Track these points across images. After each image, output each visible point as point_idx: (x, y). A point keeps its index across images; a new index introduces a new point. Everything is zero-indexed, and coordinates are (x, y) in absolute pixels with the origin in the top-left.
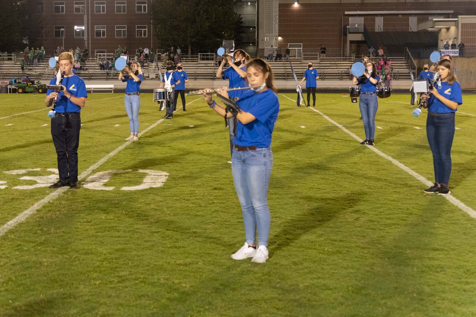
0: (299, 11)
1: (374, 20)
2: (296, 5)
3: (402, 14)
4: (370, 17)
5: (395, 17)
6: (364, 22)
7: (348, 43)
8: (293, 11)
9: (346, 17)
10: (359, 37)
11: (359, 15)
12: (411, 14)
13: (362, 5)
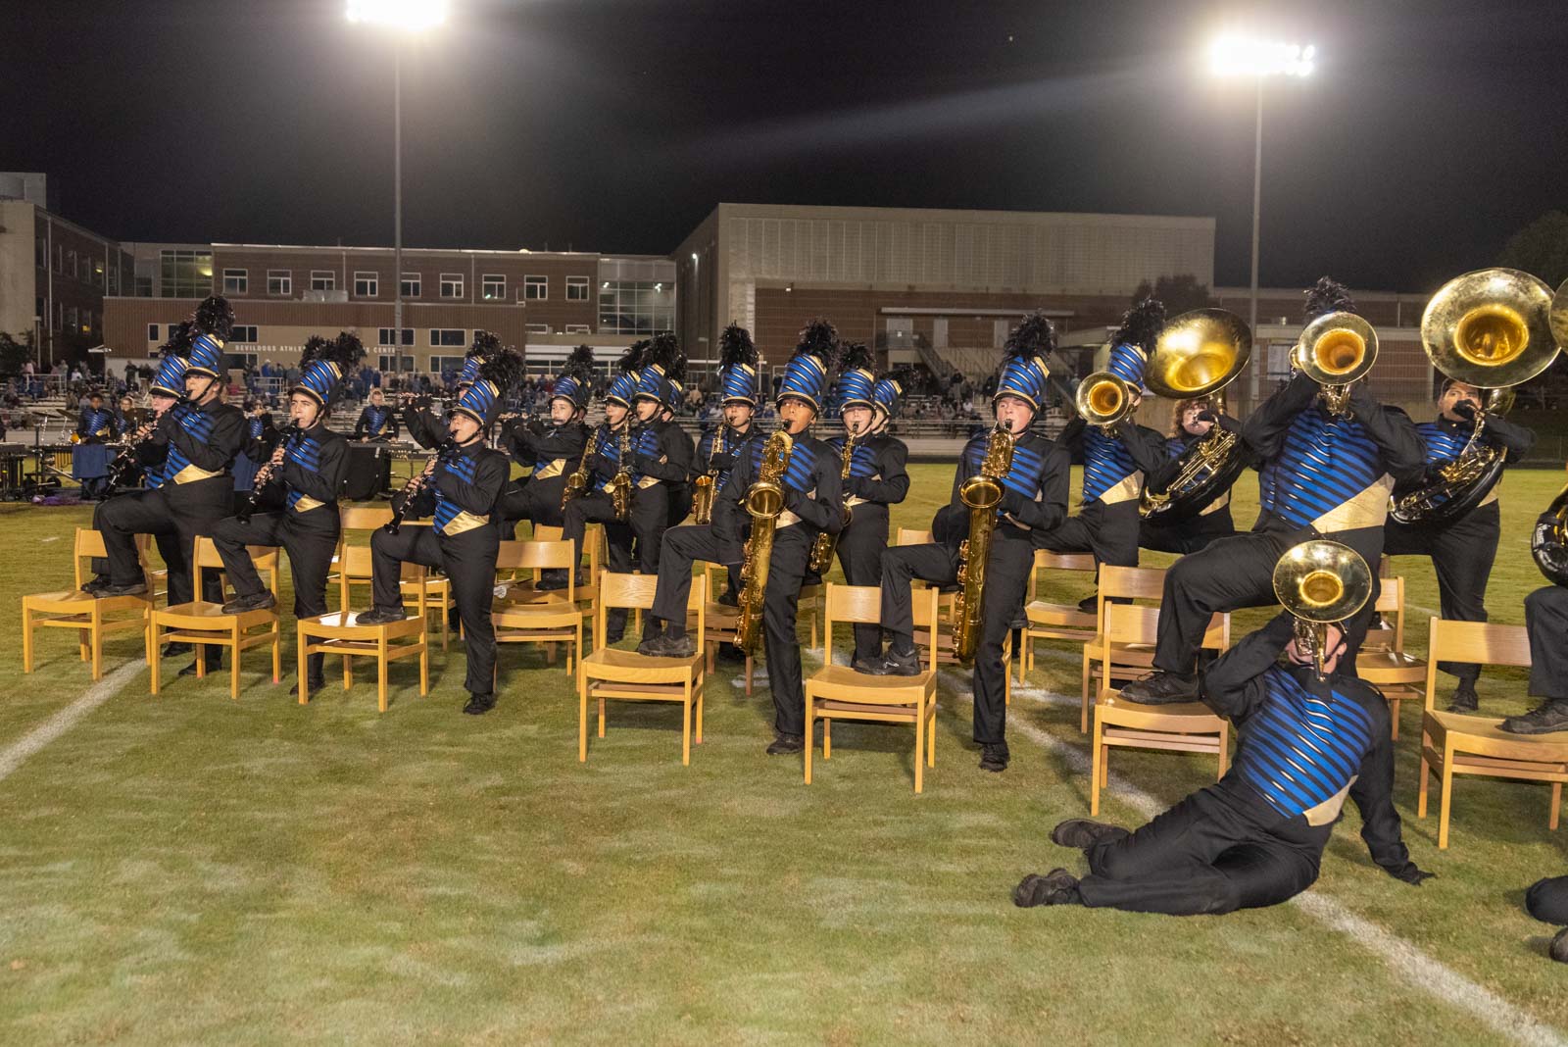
1: (931, 325)
3: (982, 316)
4: (923, 319)
5: (967, 320)
6: (914, 327)
7: (889, 366)
9: (882, 318)
10: (909, 357)
11: (905, 315)
12: (996, 317)
13: (910, 296)
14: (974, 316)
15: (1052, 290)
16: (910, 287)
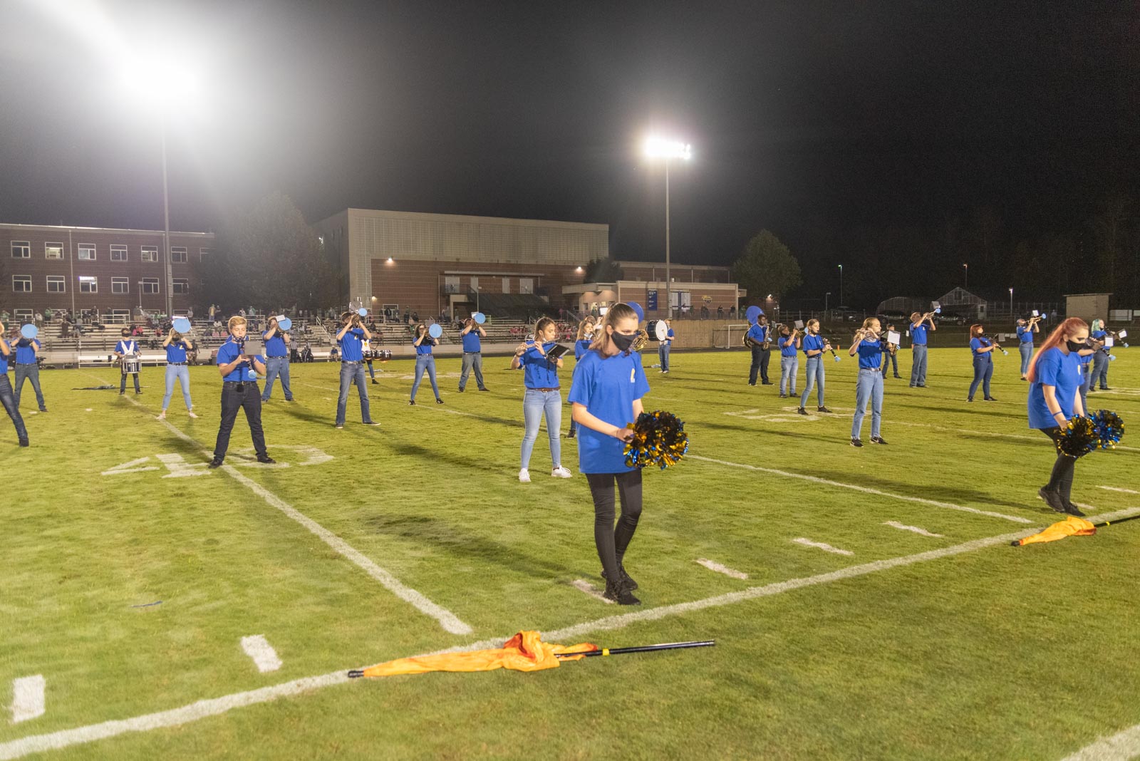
0: (393, 268)
1: (469, 281)
2: (390, 262)
3: (496, 276)
4: (465, 277)
6: (460, 282)
7: (452, 304)
8: (387, 268)
9: (443, 277)
10: (462, 298)
11: (455, 275)
12: (504, 276)
13: (457, 265)
14: (492, 276)
15: (532, 262)
16: (458, 259)
